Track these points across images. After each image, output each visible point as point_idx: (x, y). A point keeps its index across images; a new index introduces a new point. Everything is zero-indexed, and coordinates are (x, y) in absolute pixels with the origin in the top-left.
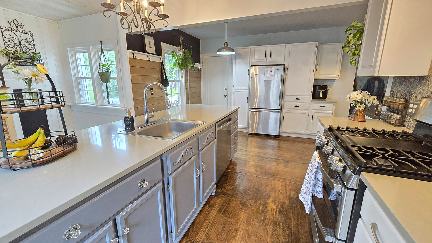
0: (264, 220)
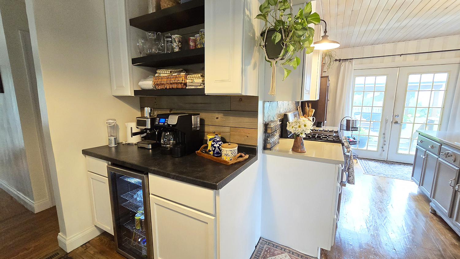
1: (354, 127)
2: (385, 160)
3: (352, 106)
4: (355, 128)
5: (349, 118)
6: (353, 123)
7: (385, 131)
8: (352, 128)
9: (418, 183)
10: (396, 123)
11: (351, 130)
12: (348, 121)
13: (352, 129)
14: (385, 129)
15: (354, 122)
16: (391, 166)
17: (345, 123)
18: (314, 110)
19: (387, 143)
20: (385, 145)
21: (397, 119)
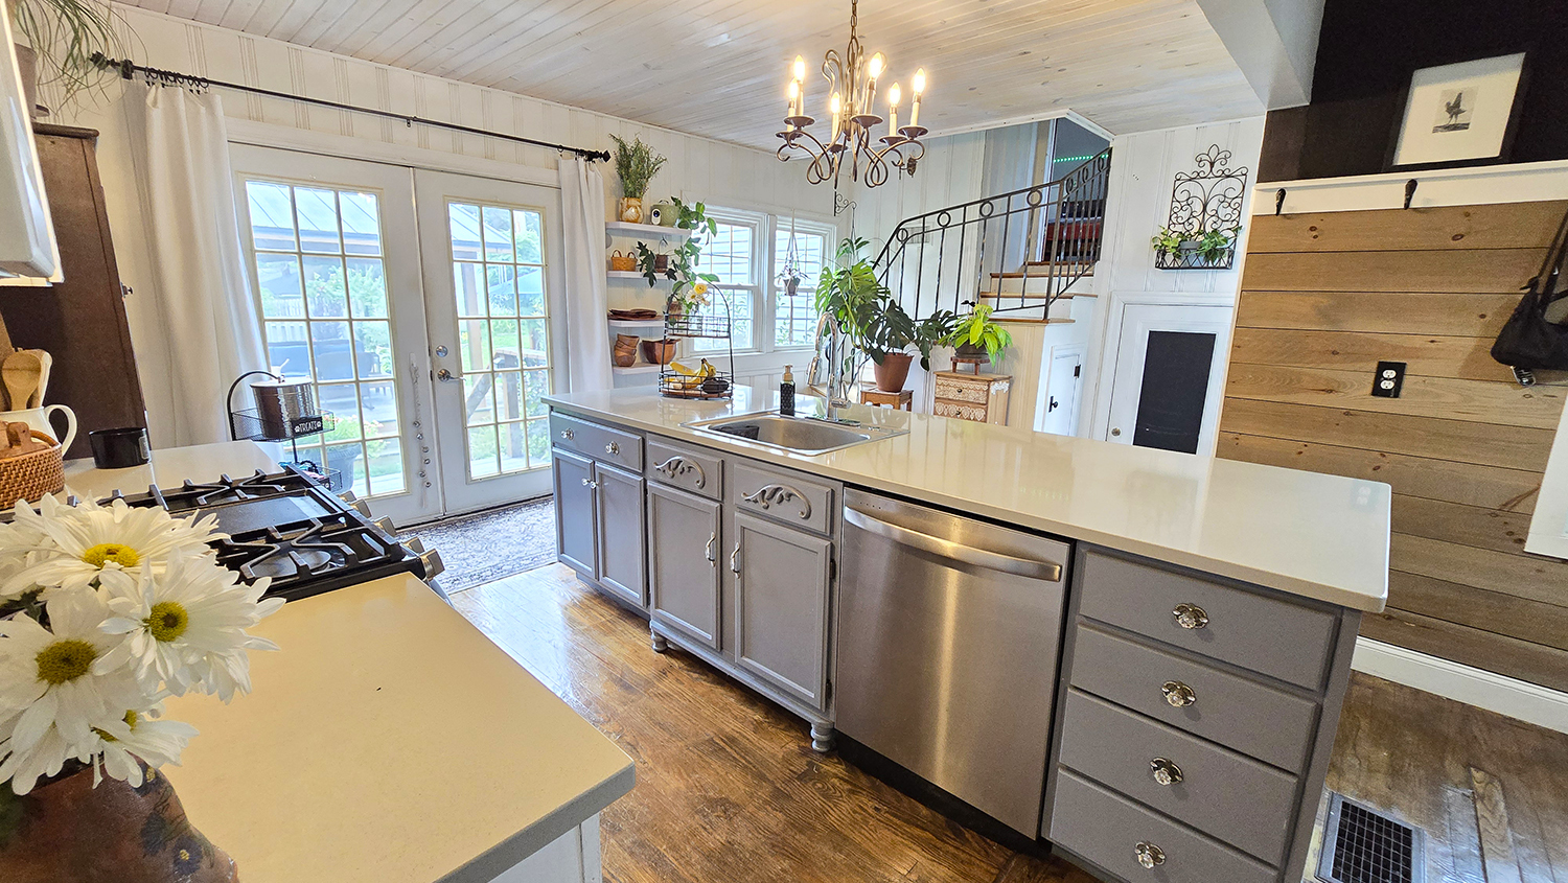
0: (613, 826)
1: (303, 415)
2: (440, 515)
3: (262, 321)
4: (307, 420)
5: (261, 379)
6: (292, 400)
7: (417, 411)
8: (294, 423)
9: (590, 569)
10: (445, 376)
11: (288, 431)
12: (266, 397)
13: (297, 430)
14: (417, 405)
15: (296, 393)
16: (470, 534)
17: (249, 405)
18: (46, 360)
19: (433, 455)
20: (427, 462)
21: (445, 363)
